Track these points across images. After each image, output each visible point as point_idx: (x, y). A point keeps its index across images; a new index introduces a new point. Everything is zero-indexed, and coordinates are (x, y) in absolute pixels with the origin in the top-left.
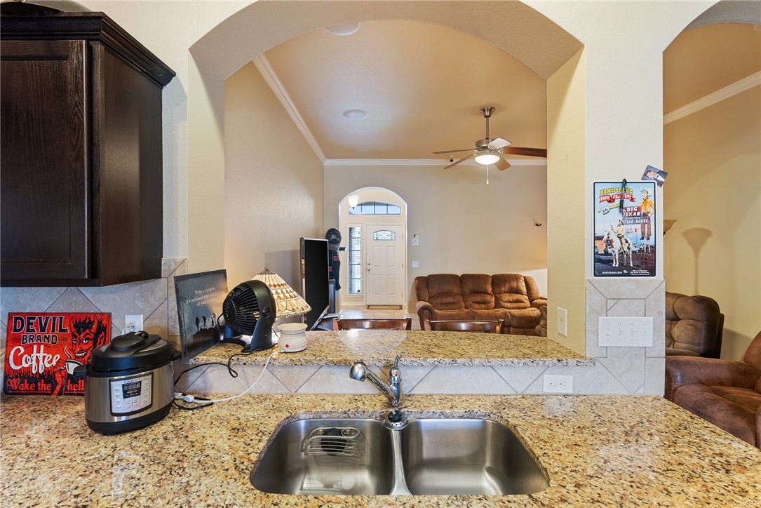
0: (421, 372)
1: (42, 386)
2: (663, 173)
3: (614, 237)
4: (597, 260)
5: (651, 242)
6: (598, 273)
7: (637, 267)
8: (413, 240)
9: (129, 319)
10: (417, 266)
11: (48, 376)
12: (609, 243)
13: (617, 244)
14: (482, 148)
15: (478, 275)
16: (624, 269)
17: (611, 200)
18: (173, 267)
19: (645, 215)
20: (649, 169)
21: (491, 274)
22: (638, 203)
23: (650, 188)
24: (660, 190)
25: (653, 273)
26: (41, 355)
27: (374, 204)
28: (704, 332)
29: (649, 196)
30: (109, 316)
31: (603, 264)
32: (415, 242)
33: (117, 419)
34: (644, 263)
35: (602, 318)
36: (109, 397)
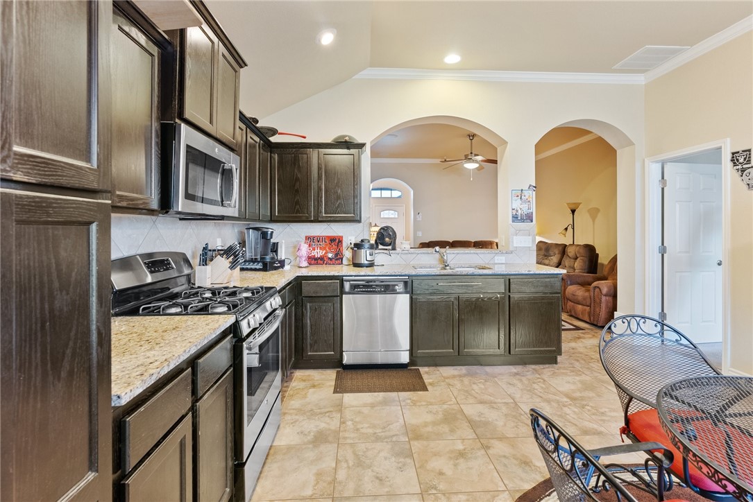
1: (319, 261)
2: (535, 187)
3: (519, 209)
4: (513, 217)
5: (531, 211)
6: (513, 221)
7: (527, 219)
8: (418, 216)
9: (350, 238)
10: (421, 236)
11: (322, 258)
12: (517, 211)
13: (520, 211)
14: (467, 158)
15: (465, 241)
16: (522, 220)
17: (518, 196)
19: (529, 201)
20: (530, 185)
21: (473, 241)
22: (527, 197)
23: (531, 192)
24: (534, 193)
25: (532, 221)
26: (318, 251)
27: (381, 189)
28: (587, 262)
29: (531, 195)
30: (342, 237)
31: (515, 218)
32: (419, 218)
33: (367, 262)
34: (529, 218)
35: (515, 237)
36: (365, 256)
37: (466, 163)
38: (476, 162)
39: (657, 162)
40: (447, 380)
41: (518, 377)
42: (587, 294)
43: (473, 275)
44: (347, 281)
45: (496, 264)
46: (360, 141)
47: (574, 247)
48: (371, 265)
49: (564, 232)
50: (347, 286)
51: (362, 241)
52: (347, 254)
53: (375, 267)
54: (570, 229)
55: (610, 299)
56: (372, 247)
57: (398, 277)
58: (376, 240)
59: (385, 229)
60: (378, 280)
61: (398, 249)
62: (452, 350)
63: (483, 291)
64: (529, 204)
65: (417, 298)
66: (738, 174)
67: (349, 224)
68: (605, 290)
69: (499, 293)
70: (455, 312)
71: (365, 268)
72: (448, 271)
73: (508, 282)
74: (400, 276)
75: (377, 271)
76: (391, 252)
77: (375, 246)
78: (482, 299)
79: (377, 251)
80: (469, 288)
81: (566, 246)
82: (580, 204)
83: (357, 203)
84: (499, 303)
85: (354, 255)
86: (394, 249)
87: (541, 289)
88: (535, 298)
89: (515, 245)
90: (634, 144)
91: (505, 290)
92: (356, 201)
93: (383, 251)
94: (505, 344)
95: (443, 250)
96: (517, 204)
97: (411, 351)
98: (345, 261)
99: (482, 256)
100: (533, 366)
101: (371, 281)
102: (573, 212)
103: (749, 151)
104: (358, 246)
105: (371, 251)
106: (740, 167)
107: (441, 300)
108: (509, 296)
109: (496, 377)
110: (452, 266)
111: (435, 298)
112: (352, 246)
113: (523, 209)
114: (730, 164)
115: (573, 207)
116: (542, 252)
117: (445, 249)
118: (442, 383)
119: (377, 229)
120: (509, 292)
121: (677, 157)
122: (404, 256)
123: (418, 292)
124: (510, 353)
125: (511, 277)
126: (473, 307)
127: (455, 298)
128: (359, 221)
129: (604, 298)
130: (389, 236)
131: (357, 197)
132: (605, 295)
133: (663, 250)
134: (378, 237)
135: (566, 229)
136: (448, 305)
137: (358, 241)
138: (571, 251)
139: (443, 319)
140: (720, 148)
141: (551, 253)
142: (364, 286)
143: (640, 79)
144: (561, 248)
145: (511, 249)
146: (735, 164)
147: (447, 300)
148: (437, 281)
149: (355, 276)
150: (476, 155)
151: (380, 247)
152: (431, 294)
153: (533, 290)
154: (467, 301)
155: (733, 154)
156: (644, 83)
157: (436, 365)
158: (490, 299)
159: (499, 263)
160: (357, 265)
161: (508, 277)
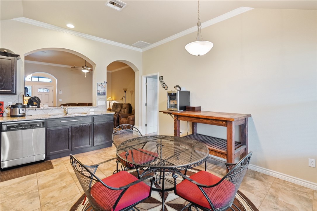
0: (71, 109)
2: (107, 82)
3: (100, 90)
4: (98, 93)
5: (105, 91)
6: (98, 95)
8: (59, 92)
9: (8, 103)
10: (61, 101)
12: (99, 91)
13: (100, 91)
15: (84, 103)
16: (102, 95)
17: (100, 86)
18: (20, 93)
20: (105, 82)
21: (88, 103)
22: (103, 86)
24: (106, 84)
25: (105, 95)
28: (128, 110)
29: (105, 85)
30: (3, 102)
31: (99, 94)
32: (60, 93)
33: (20, 115)
34: (104, 94)
35: (98, 101)
36: (19, 111)
37: (83, 69)
38: (88, 70)
39: (145, 77)
40: (64, 162)
41: (96, 154)
42: (126, 121)
43: (78, 117)
44: (4, 125)
45: (91, 112)
46: (16, 53)
47: (125, 105)
48: (23, 115)
49: (122, 99)
50: (4, 127)
51: (17, 104)
52: (7, 111)
53: (26, 117)
54: (124, 98)
55: (133, 121)
56: (24, 107)
57: (39, 120)
58: (28, 104)
59: (34, 98)
60: (26, 123)
61: (41, 108)
62: (68, 149)
63: (83, 123)
64: (104, 88)
65: (49, 129)
66: (160, 83)
67: (8, 95)
68: (131, 119)
69: (89, 123)
70: (69, 133)
71: (19, 117)
72: (68, 116)
73: (93, 118)
74: (40, 120)
75: (26, 118)
76: (36, 109)
77: (27, 106)
78: (82, 126)
79: (28, 109)
80: (76, 122)
81: (122, 104)
82: (127, 89)
83: (13, 85)
84: (89, 127)
85: (11, 111)
86: (39, 107)
87: (106, 120)
88: (104, 124)
89: (98, 104)
90: (139, 71)
91: (92, 121)
92: (12, 84)
93: (31, 109)
94: (92, 143)
95: (65, 107)
96: (99, 88)
97: (46, 154)
98: (5, 115)
99: (84, 109)
100: (103, 149)
101: (21, 123)
102: (125, 92)
103: (162, 77)
104: (14, 107)
105: (23, 109)
106: (161, 81)
107: (62, 128)
108: (94, 124)
109: (87, 156)
110: (70, 114)
111: (59, 128)
112: (10, 107)
113: (102, 90)
114: (159, 80)
115: (125, 90)
116: (115, 107)
117: (67, 107)
118: (62, 164)
119: (29, 98)
120: (94, 122)
121: (150, 76)
122: (44, 111)
123: (50, 126)
124: (94, 145)
125: (95, 116)
126: (78, 130)
127: (70, 127)
128: (15, 94)
129: (131, 122)
130: (36, 101)
131: (13, 81)
132: (132, 120)
133: (146, 105)
134: (28, 102)
135: (123, 98)
136: (66, 130)
137: (15, 104)
138: (124, 106)
139: (63, 137)
140: (157, 75)
141: (118, 107)
142: (17, 126)
143: (141, 50)
144: (121, 105)
145: (97, 106)
146: (160, 80)
147: (66, 128)
148: (60, 121)
149: (10, 122)
150: (87, 67)
151: (30, 106)
152: (57, 126)
153: (103, 120)
154: (75, 127)
155: (160, 77)
156: (142, 52)
157: (60, 157)
158: (86, 125)
159: (91, 111)
160: (12, 116)
161: (93, 116)
